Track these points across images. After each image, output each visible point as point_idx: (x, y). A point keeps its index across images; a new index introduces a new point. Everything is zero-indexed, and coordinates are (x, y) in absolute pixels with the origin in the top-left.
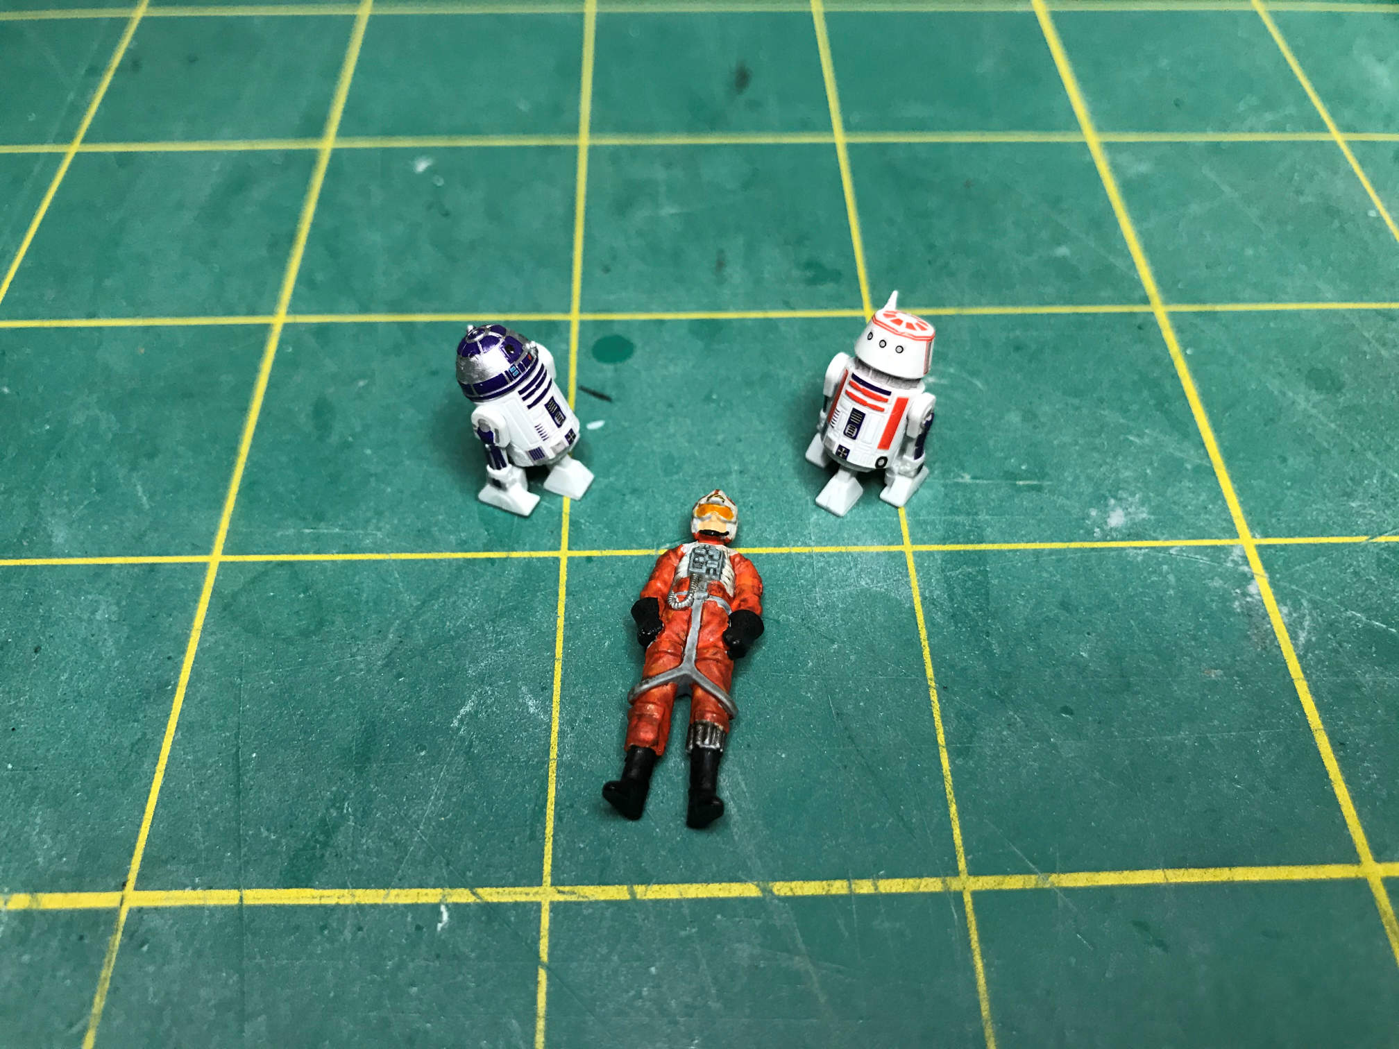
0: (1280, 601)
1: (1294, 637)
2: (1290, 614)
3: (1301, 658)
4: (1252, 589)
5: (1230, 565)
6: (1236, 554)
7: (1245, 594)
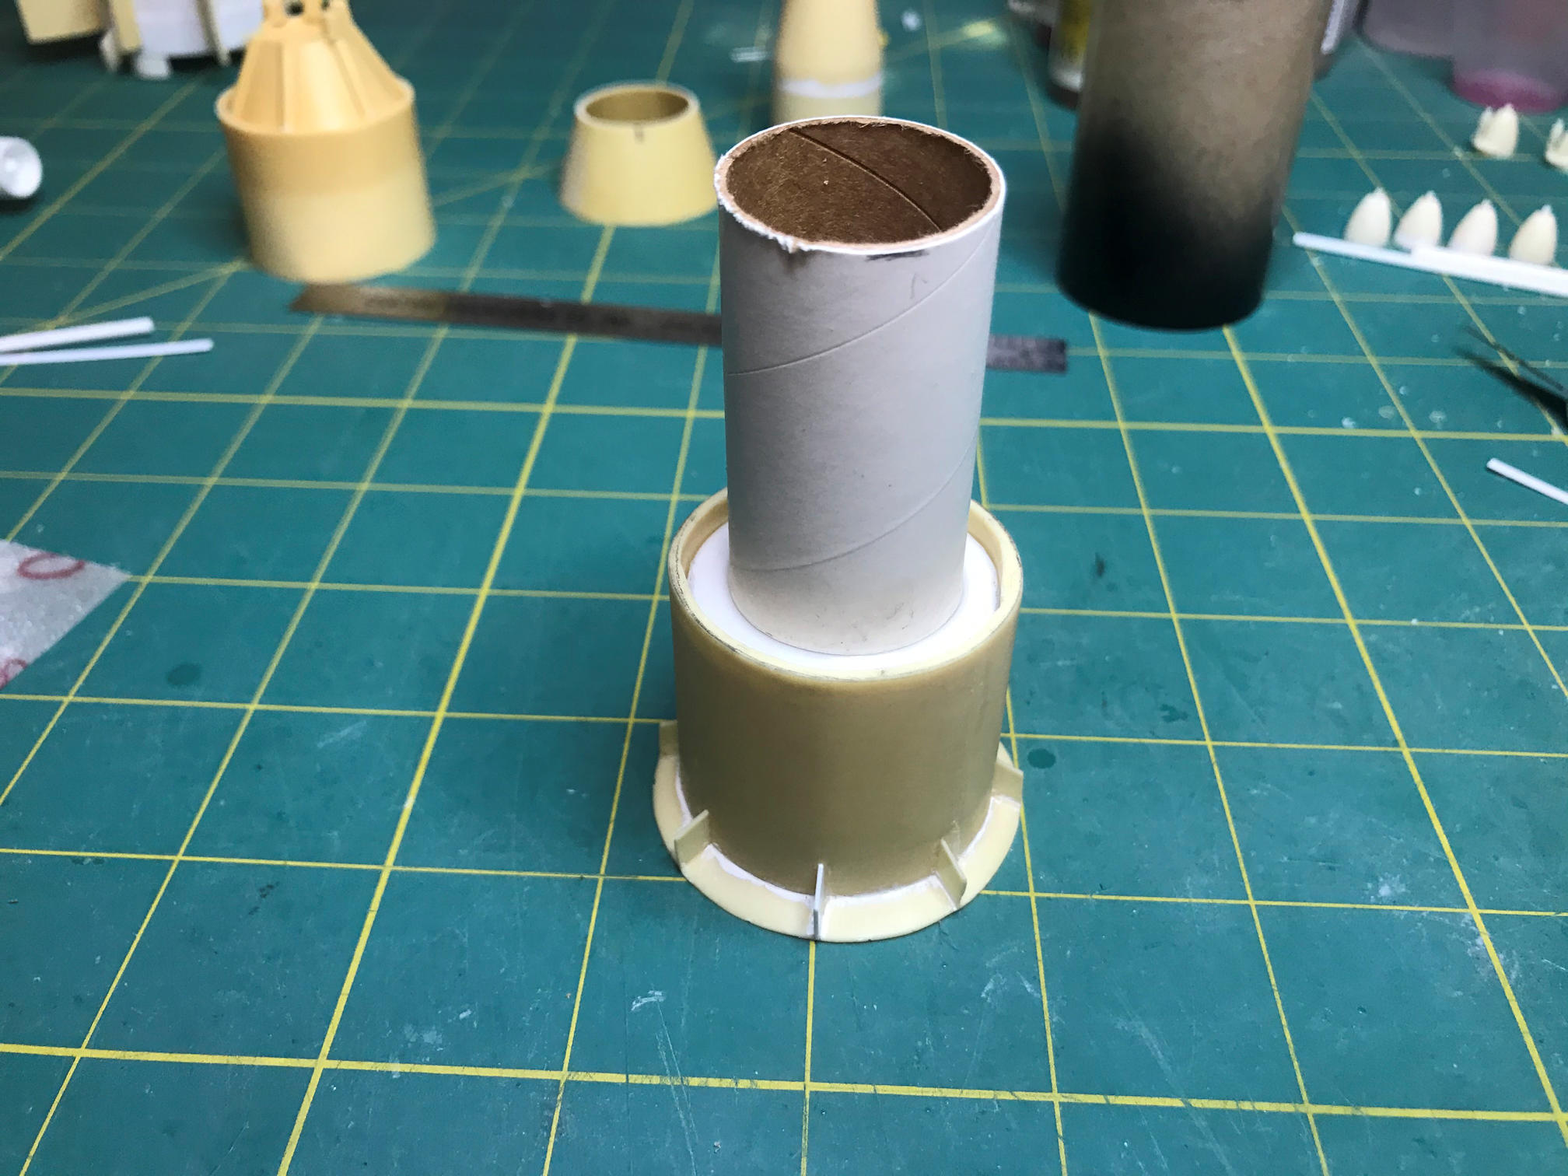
0: (1498, 950)
1: (1508, 974)
2: (1505, 959)
3: (1513, 988)
4: (1478, 941)
5: (1463, 925)
6: (1467, 918)
7: (1475, 945)
